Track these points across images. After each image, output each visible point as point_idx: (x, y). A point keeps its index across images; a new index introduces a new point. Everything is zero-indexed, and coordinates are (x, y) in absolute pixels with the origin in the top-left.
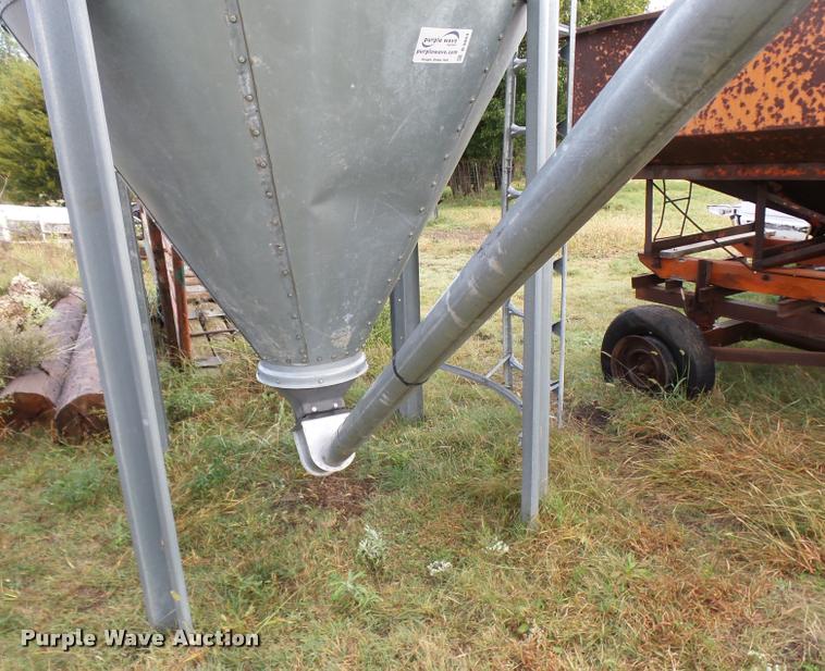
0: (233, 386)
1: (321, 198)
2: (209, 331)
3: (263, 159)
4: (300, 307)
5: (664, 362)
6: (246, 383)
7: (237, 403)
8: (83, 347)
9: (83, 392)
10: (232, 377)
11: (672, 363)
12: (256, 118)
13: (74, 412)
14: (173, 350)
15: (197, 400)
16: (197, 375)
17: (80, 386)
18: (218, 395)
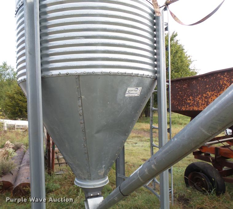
0: (66, 182)
1: (98, 132)
2: (60, 163)
3: (82, 121)
4: (89, 163)
5: (207, 182)
6: (70, 181)
7: (67, 188)
8: (23, 166)
9: (22, 182)
10: (65, 179)
11: (210, 183)
12: (81, 111)
13: (19, 189)
14: (49, 169)
15: (55, 186)
16: (56, 177)
17: (21, 179)
18: (61, 185)
